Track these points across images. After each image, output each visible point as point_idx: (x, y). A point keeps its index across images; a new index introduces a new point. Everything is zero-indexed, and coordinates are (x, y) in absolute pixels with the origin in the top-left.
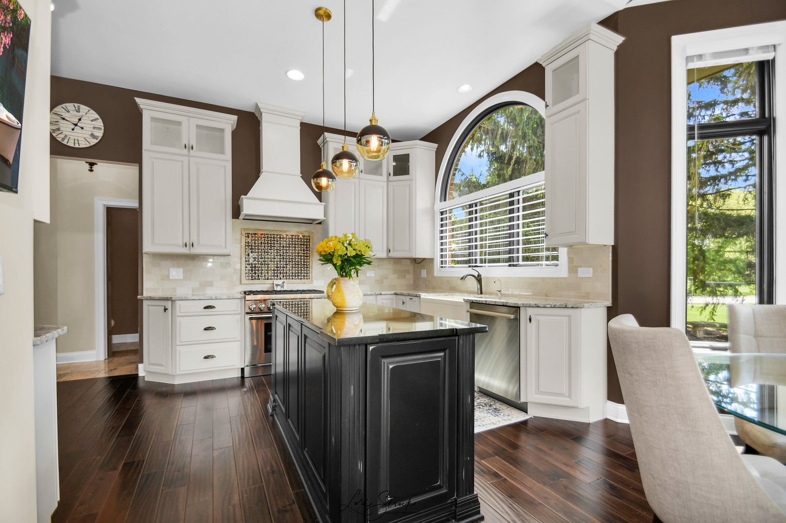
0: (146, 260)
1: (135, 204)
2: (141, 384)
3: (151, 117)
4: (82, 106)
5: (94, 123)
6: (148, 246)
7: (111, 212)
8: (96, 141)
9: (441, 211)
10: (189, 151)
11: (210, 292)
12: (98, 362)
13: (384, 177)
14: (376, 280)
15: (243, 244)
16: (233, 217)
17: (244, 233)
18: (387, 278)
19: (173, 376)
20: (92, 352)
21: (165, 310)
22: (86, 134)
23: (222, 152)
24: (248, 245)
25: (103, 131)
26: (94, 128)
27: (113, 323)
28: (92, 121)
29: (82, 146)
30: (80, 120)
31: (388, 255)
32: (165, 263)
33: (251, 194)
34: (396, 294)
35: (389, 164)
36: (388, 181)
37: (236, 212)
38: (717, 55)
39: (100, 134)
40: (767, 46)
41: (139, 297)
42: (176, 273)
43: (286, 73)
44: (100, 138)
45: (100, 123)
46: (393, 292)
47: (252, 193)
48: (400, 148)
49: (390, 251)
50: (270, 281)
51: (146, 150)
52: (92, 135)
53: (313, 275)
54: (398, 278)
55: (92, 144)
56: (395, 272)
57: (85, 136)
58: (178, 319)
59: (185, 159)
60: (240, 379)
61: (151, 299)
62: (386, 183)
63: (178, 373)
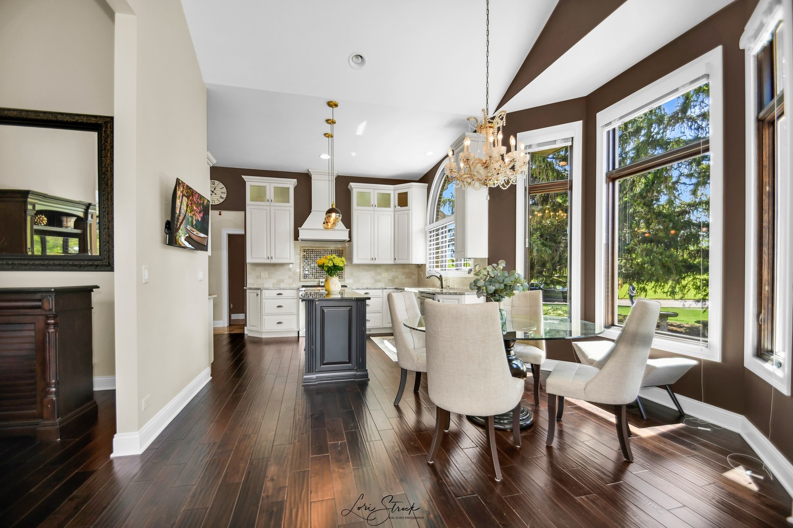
0: (248, 267)
1: (242, 232)
2: (246, 337)
3: (251, 186)
4: (216, 181)
5: (222, 190)
6: (249, 260)
7: (231, 237)
8: (223, 200)
9: (430, 230)
10: (270, 203)
11: (282, 285)
12: (224, 327)
13: (392, 209)
14: (389, 279)
15: (302, 256)
16: (295, 240)
17: (302, 249)
18: (397, 278)
19: (261, 333)
20: (221, 322)
21: (257, 295)
22: (218, 197)
23: (288, 202)
24: (304, 257)
25: (226, 194)
26: (222, 193)
27: (232, 305)
28: (221, 189)
29: (216, 204)
30: (215, 189)
31: (394, 262)
32: (259, 269)
33: (303, 226)
34: (396, 288)
35: (394, 200)
36: (395, 211)
37: (296, 237)
38: (539, 145)
39: (224, 196)
40: (567, 139)
41: (244, 288)
42: (264, 274)
43: (320, 156)
44: (225, 198)
45: (225, 190)
46: (394, 287)
47: (305, 226)
48: (402, 188)
49: (395, 259)
50: (318, 280)
51: (249, 205)
52: (221, 197)
53: (345, 275)
54: (406, 278)
55: (221, 202)
56: (403, 274)
57: (217, 198)
58: (264, 300)
59: (268, 208)
60: (297, 338)
61: (250, 289)
62: (393, 213)
63: (264, 331)
